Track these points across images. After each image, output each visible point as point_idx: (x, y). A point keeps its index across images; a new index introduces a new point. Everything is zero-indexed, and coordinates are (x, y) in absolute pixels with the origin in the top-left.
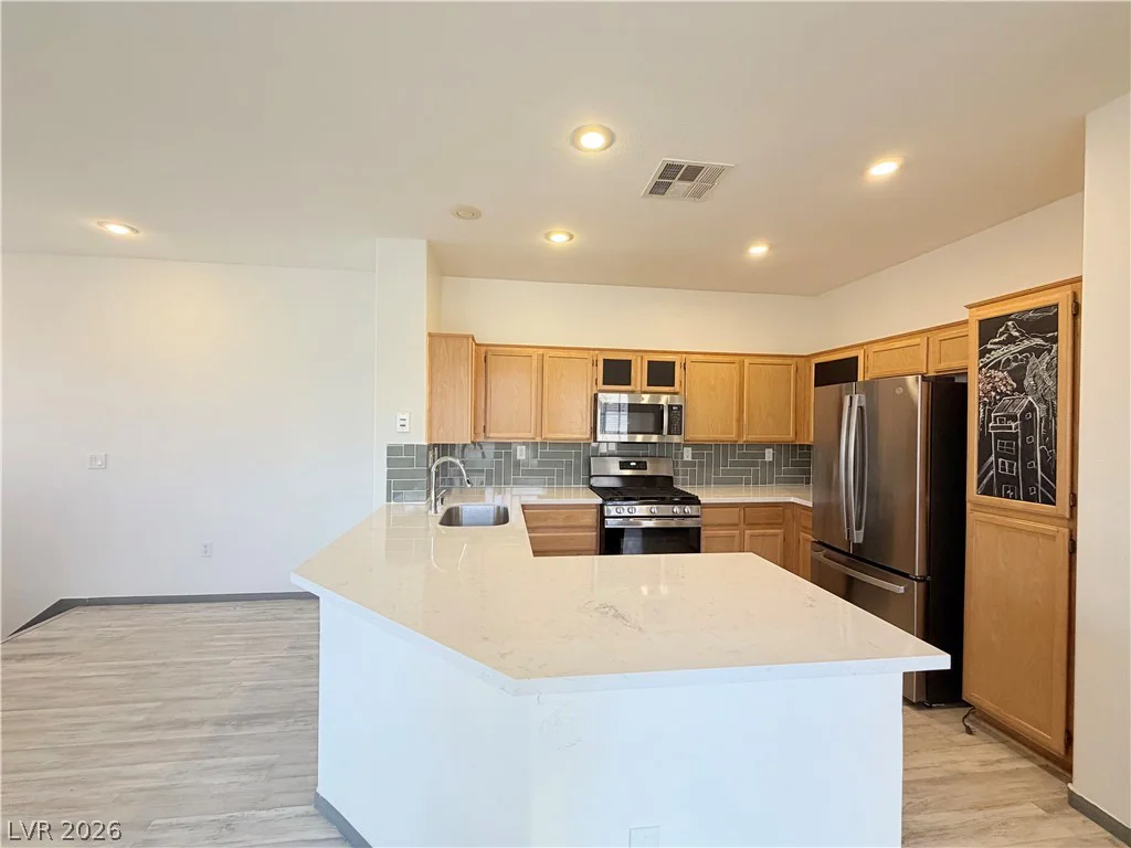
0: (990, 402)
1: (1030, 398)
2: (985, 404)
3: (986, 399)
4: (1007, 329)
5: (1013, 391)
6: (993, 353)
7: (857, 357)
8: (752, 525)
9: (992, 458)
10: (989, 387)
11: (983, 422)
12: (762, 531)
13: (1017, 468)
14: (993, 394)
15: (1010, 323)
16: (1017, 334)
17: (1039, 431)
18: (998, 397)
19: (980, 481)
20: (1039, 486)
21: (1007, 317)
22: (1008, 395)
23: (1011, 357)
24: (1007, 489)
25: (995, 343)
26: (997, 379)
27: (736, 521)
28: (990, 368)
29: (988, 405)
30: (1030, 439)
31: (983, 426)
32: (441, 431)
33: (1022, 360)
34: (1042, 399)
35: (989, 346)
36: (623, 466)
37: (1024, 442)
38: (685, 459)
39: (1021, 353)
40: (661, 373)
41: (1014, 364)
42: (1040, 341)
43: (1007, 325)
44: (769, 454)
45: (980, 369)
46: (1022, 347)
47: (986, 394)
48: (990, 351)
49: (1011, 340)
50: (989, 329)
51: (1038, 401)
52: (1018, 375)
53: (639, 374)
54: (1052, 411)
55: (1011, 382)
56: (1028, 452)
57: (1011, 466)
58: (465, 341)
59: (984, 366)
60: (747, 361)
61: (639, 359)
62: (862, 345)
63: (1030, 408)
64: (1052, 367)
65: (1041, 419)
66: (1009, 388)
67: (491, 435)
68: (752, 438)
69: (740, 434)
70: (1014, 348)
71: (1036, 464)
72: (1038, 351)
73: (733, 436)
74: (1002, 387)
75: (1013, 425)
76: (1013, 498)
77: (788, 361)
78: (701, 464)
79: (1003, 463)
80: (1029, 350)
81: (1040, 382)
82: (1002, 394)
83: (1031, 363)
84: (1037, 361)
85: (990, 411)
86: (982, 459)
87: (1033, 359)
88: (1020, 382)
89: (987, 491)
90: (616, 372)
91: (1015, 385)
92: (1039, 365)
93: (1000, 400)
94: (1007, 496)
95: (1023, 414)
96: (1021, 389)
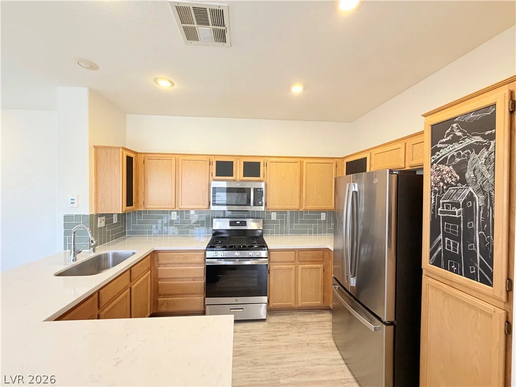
0: (439, 191)
1: (471, 189)
2: (435, 192)
3: (436, 188)
4: (452, 131)
5: (457, 182)
6: (442, 150)
7: (366, 158)
8: (304, 262)
9: (441, 237)
10: (438, 179)
11: (434, 206)
12: (309, 266)
13: (460, 248)
14: (441, 184)
15: (454, 125)
16: (460, 134)
17: (478, 218)
18: (445, 187)
19: (432, 254)
20: (478, 267)
21: (452, 121)
22: (452, 186)
23: (455, 154)
24: (451, 264)
25: (443, 143)
26: (444, 173)
27: (293, 260)
28: (440, 163)
29: (438, 193)
30: (471, 225)
31: (434, 210)
32: (103, 205)
33: (464, 156)
34: (481, 190)
35: (439, 146)
36: (232, 224)
37: (465, 225)
38: (272, 219)
39: (463, 149)
40: (252, 169)
41: (458, 160)
42: (478, 139)
43: (452, 127)
44: (323, 216)
45: (432, 164)
46: (464, 145)
47: (436, 184)
48: (439, 149)
49: (456, 139)
51: (478, 191)
52: (461, 169)
53: (238, 170)
54: (489, 201)
55: (455, 175)
56: (469, 235)
57: (455, 245)
58: (118, 151)
59: (435, 162)
60: (305, 161)
61: (238, 160)
62: (369, 150)
63: (471, 197)
64: (490, 162)
65: (480, 207)
66: (454, 180)
67: (148, 207)
68: (310, 207)
69: (300, 206)
70: (457, 146)
71: (476, 248)
72: (477, 148)
73: (296, 206)
74: (448, 179)
75: (457, 211)
76: (456, 273)
77: (332, 161)
78: (282, 222)
79: (449, 242)
80: (470, 147)
81: (479, 175)
82: (448, 185)
83: (471, 159)
84: (477, 156)
85: (439, 198)
86: (434, 233)
87: (473, 155)
88: (462, 174)
89: (437, 263)
90: (224, 168)
91: (458, 178)
92: (478, 160)
93: (447, 189)
94: (452, 270)
95: (465, 202)
96: (463, 181)
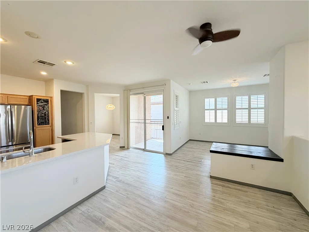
6: (39, 104)
9: (40, 120)
13: (44, 121)
14: (39, 110)
17: (47, 115)
19: (38, 123)
21: (41, 99)
22: (42, 110)
24: (42, 124)
25: (39, 102)
26: (40, 108)
28: (39, 106)
31: (38, 115)
34: (47, 111)
39: (44, 105)
42: (46, 103)
45: (37, 106)
49: (42, 102)
50: (38, 100)
52: (43, 108)
54: (48, 113)
56: (45, 118)
63: (45, 112)
64: (48, 107)
70: (42, 104)
71: (47, 120)
72: (46, 105)
75: (43, 115)
81: (47, 109)
85: (39, 113)
86: (38, 120)
88: (44, 108)
89: (39, 125)
96: (44, 110)
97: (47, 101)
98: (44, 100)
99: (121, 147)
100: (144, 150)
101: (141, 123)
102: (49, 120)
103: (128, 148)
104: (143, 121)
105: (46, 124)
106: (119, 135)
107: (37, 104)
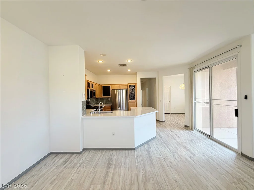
7: (110, 86)
17: (134, 94)
29: (130, 92)
31: (130, 94)
49: (132, 87)
50: (130, 86)
52: (132, 90)
53: (91, 86)
54: (135, 93)
56: (133, 96)
61: (91, 83)
62: (111, 84)
63: (133, 93)
64: (134, 90)
72: (134, 88)
86: (130, 97)
89: (130, 100)
92: (134, 89)
96: (132, 91)
97: (134, 86)
98: (132, 86)
99: (185, 126)
100: (210, 137)
101: (207, 103)
102: (135, 97)
103: (192, 129)
104: (208, 101)
105: (133, 100)
106: (184, 113)
107: (129, 88)
